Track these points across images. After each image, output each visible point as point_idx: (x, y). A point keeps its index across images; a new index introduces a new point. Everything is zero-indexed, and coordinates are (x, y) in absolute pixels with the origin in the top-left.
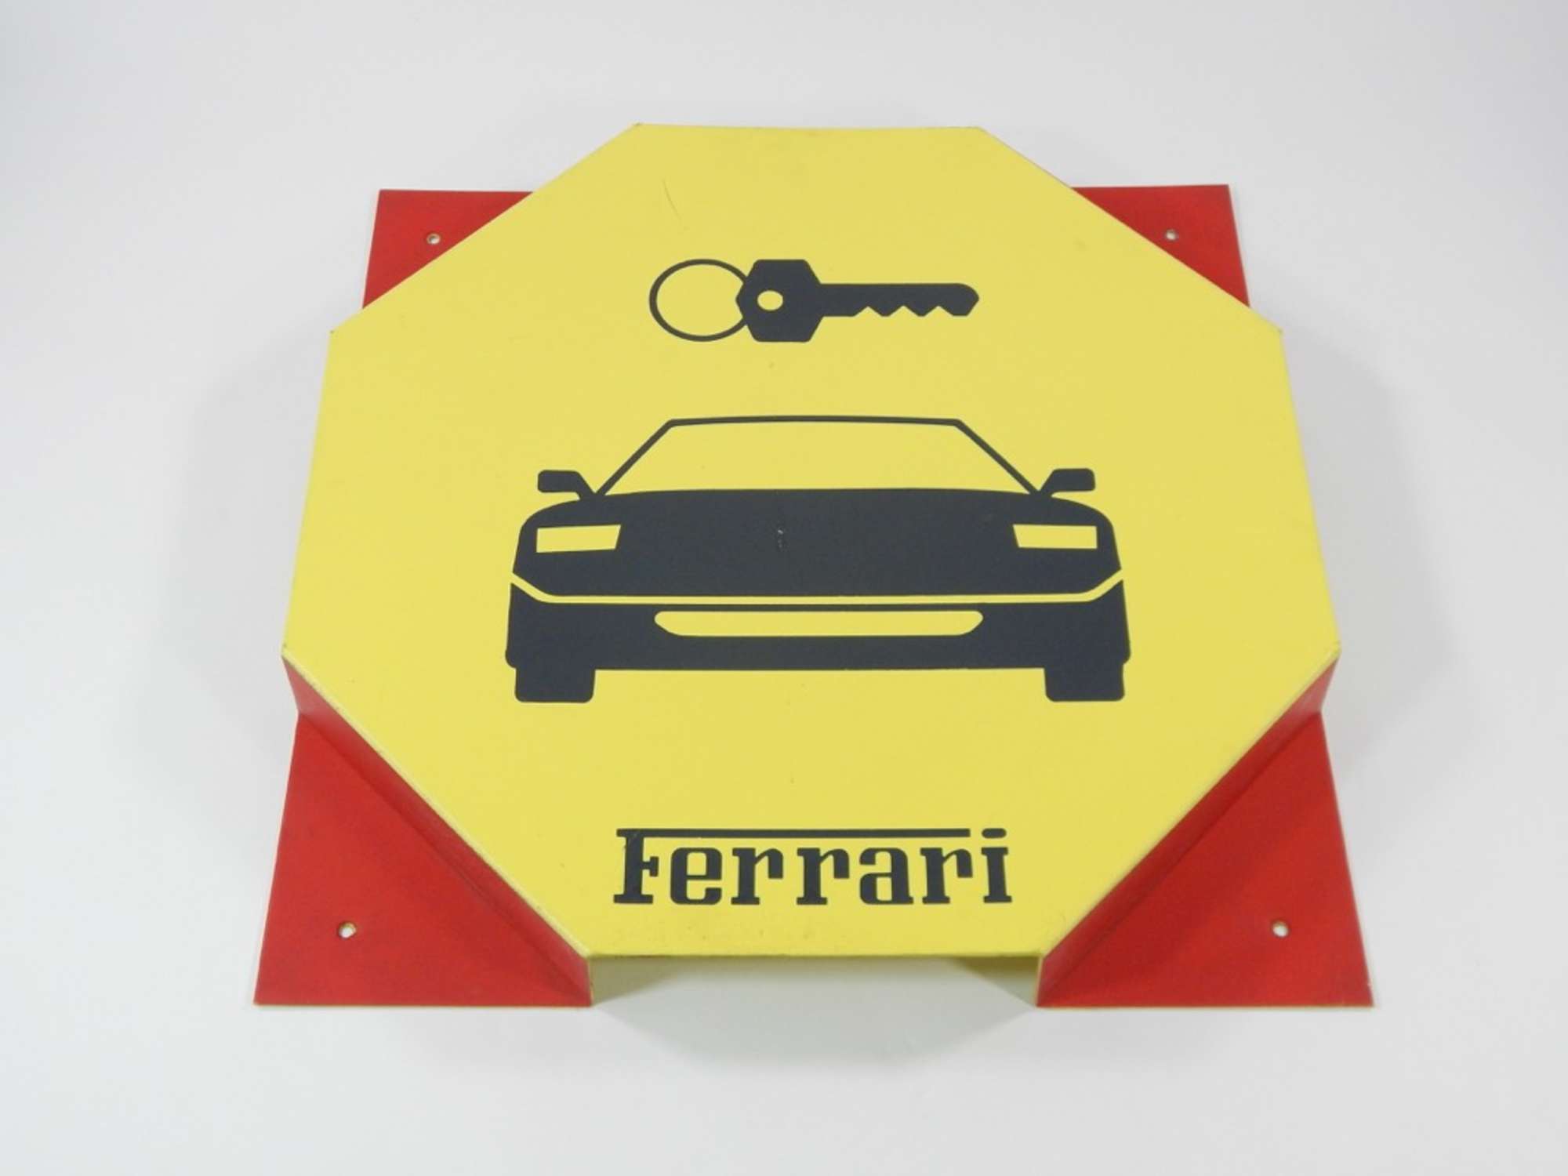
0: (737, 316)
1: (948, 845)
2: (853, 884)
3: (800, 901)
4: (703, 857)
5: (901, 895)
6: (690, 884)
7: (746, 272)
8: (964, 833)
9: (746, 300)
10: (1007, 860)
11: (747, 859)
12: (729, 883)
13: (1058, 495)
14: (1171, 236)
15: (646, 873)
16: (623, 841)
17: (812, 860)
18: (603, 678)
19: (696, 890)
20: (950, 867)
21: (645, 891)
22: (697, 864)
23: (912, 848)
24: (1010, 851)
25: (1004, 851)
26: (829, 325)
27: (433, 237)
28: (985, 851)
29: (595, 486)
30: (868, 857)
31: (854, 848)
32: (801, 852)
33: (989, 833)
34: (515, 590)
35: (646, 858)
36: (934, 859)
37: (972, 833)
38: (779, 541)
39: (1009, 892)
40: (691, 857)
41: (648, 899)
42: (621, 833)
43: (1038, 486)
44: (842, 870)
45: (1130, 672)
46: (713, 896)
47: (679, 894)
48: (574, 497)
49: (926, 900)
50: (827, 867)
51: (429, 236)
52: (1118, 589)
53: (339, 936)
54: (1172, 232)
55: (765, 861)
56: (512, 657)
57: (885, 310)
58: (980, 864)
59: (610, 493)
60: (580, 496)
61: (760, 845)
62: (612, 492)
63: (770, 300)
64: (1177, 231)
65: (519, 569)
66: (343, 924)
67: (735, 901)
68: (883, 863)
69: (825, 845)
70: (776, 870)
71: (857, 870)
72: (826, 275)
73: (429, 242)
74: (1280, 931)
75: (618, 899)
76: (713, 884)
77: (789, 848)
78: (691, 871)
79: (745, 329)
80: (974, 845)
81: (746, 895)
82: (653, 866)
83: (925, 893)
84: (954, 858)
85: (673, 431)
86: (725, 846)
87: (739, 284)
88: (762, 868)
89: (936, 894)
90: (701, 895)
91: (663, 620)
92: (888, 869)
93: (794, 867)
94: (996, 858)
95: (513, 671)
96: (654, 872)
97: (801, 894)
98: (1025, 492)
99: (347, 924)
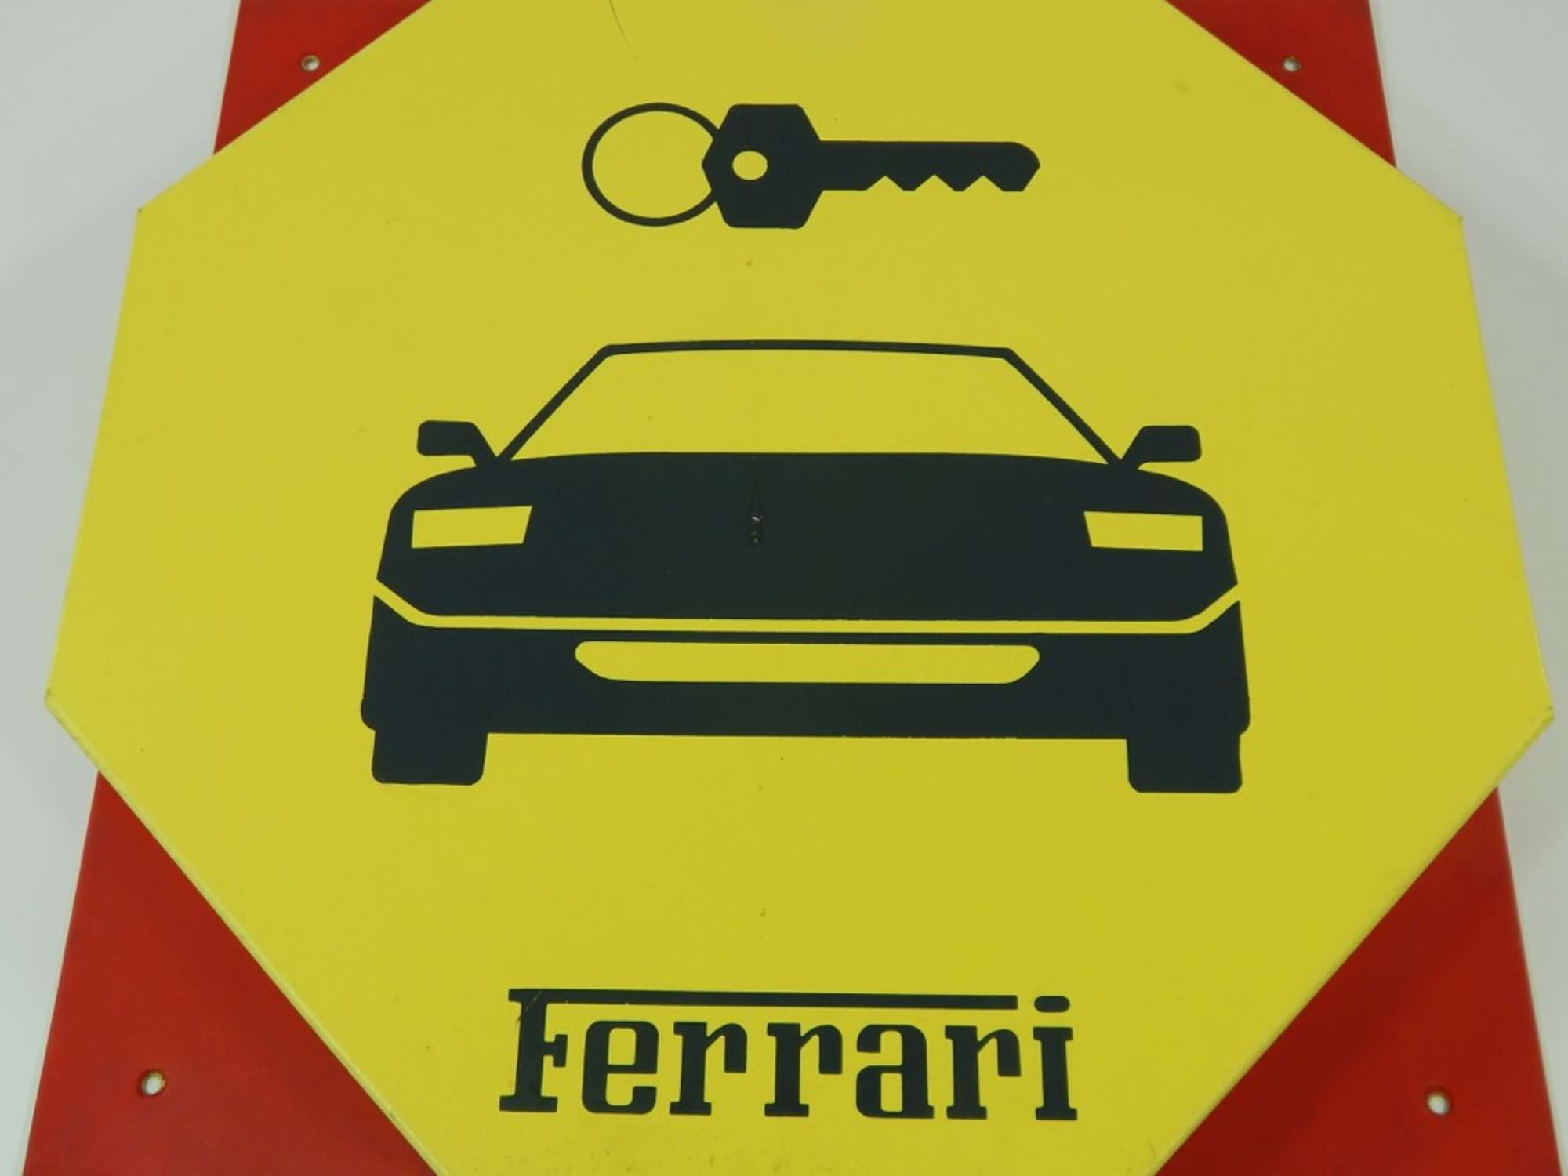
0: (703, 188)
1: (985, 1022)
2: (846, 1084)
3: (770, 1110)
4: (630, 1035)
5: (916, 1105)
6: (612, 1079)
7: (718, 122)
8: (1008, 1002)
9: (717, 165)
10: (1073, 1050)
11: (694, 1038)
12: (667, 1080)
13: (1148, 467)
14: (1289, 66)
15: (548, 1060)
16: (516, 1008)
17: (788, 1039)
18: (498, 744)
19: (619, 1090)
20: (988, 1058)
21: (546, 1091)
22: (622, 1047)
23: (932, 1024)
24: (1075, 1034)
25: (1066, 1034)
26: (830, 202)
27: (310, 61)
28: (1040, 1033)
29: (497, 447)
30: (869, 1039)
31: (850, 1023)
32: (773, 1029)
33: (1047, 1004)
34: (379, 605)
35: (549, 1037)
36: (965, 1042)
37: (1020, 1003)
38: (754, 533)
39: (1073, 1103)
40: (616, 1035)
41: (550, 1105)
42: (514, 995)
43: (1120, 451)
44: (831, 1062)
45: (1250, 745)
46: (644, 1100)
47: (595, 1099)
48: (466, 462)
49: (953, 1113)
50: (810, 1054)
51: (306, 58)
52: (1233, 614)
53: (140, 1092)
54: (1291, 61)
55: (720, 1044)
56: (371, 712)
57: (909, 182)
58: (1031, 1054)
59: (517, 457)
60: (476, 460)
61: (714, 1017)
62: (521, 455)
63: (750, 165)
64: (1299, 60)
65: (386, 575)
66: (146, 1075)
67: (675, 1109)
68: (891, 1049)
69: (807, 1018)
70: (736, 1061)
71: (854, 1061)
72: (829, 128)
73: (305, 68)
74: (1438, 1104)
75: (507, 1104)
76: (643, 1080)
77: (755, 1021)
78: (612, 1060)
79: (714, 209)
80: (1023, 1022)
81: (692, 1101)
82: (559, 1050)
83: (951, 1102)
84: (993, 1044)
85: (610, 361)
86: (664, 1018)
87: (707, 140)
88: (716, 1054)
89: (967, 1105)
90: (626, 1099)
91: (589, 655)
92: (897, 1060)
93: (762, 1052)
94: (1054, 1042)
95: (370, 735)
96: (560, 1061)
97: (772, 1100)
98: (1099, 459)
99: (152, 1074)
